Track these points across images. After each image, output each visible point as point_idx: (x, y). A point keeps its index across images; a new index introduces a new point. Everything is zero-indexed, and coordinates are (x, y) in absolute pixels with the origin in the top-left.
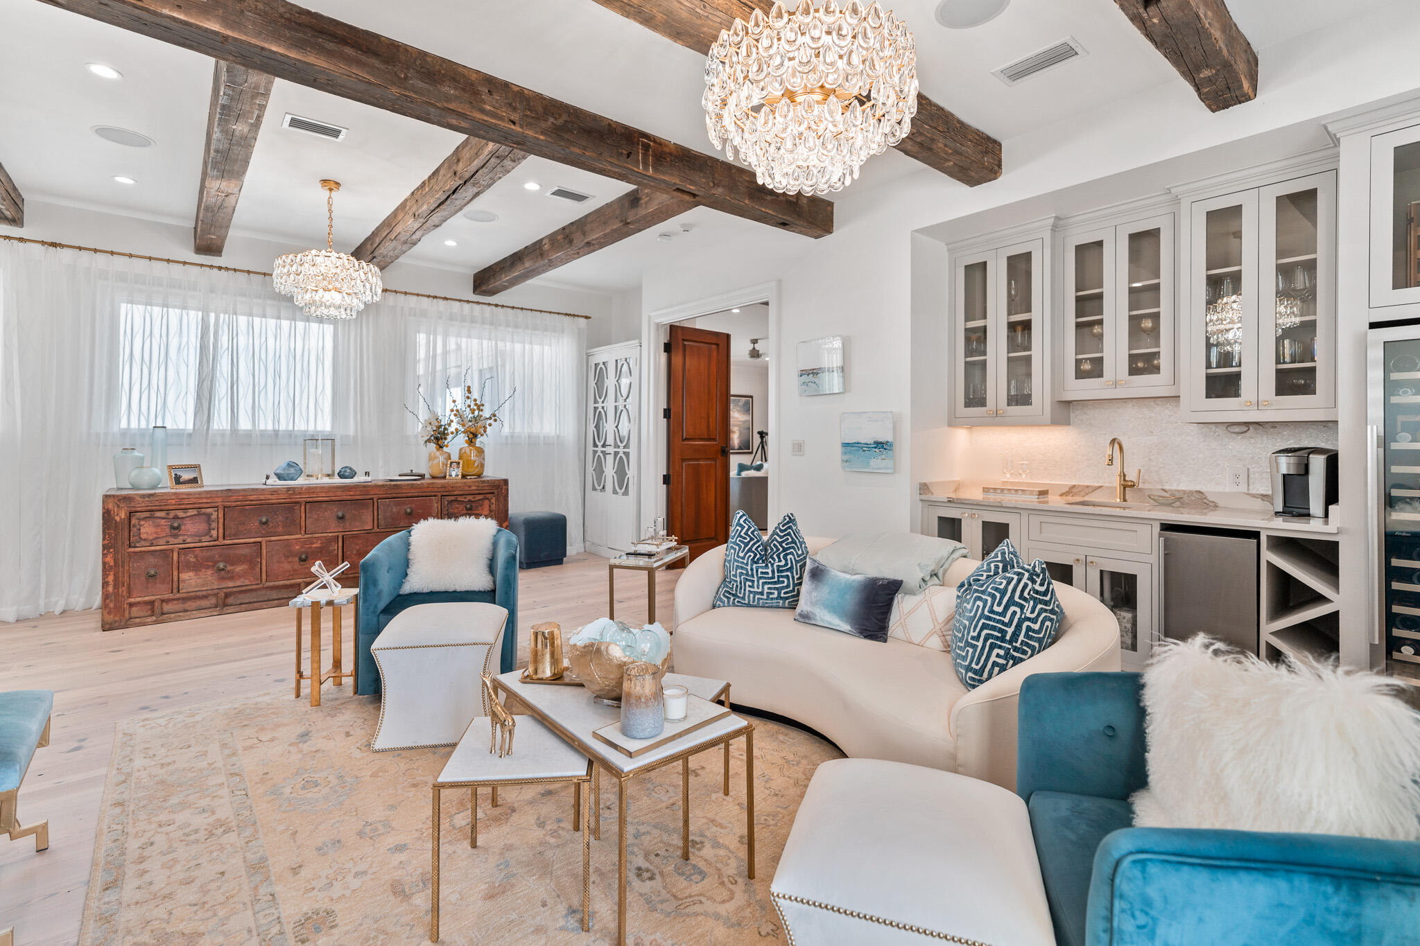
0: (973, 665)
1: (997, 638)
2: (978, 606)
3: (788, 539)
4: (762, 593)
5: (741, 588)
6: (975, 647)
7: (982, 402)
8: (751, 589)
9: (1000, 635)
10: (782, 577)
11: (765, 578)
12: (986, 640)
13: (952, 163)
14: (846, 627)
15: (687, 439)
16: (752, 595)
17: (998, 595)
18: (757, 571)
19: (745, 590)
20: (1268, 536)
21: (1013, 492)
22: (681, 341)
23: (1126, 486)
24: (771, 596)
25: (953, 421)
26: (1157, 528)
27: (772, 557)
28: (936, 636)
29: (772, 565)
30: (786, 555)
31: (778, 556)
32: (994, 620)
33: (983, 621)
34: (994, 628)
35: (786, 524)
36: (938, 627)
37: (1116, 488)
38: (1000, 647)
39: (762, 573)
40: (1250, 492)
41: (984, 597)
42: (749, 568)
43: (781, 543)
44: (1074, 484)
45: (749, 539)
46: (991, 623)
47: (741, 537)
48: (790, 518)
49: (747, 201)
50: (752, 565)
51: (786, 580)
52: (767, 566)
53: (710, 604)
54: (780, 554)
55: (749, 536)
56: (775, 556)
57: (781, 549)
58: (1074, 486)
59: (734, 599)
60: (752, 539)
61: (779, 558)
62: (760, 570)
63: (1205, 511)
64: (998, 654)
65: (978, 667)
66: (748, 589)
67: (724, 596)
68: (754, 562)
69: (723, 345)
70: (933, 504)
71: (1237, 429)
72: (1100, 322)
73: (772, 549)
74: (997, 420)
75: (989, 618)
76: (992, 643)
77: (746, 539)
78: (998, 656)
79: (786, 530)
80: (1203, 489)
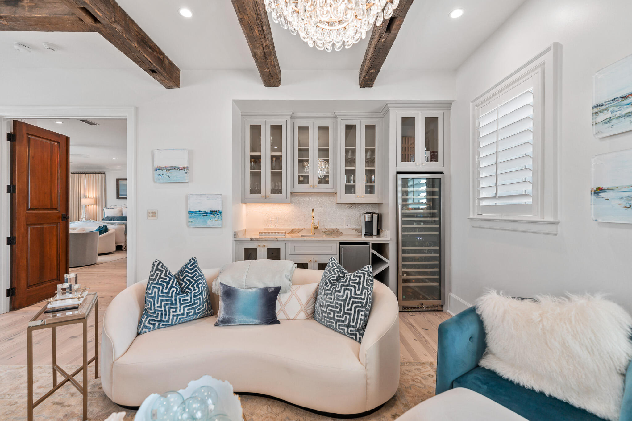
0: (351, 324)
1: (360, 307)
2: (347, 293)
3: (196, 274)
4: (183, 314)
5: (166, 315)
6: (350, 314)
7: (259, 192)
8: (175, 314)
9: (360, 305)
10: (197, 300)
11: (185, 303)
12: (355, 309)
13: (268, 70)
14: (257, 321)
15: (31, 209)
16: (175, 318)
17: (357, 286)
18: (180, 300)
19: (169, 315)
20: (372, 243)
21: (274, 233)
22: (25, 136)
23: (315, 228)
24: (189, 314)
25: (244, 201)
26: (338, 244)
27: (188, 288)
28: (302, 312)
29: (191, 293)
30: (198, 285)
31: (193, 286)
32: (358, 298)
33: (352, 300)
34: (358, 302)
35: (192, 264)
36: (303, 307)
37: (311, 229)
38: (362, 311)
39: (184, 300)
40: (351, 228)
41: (349, 288)
42: (173, 299)
43: (192, 278)
44: (293, 228)
45: (168, 279)
46: (357, 300)
47: (162, 278)
48: (194, 260)
49: (136, 45)
50: (176, 297)
51: (199, 301)
52: (187, 295)
53: (135, 334)
54: (194, 285)
55: (168, 277)
56: (190, 287)
57: (194, 282)
58: (293, 229)
59: (159, 324)
60: (170, 279)
61: (194, 287)
62: (182, 299)
63: (339, 236)
64: (362, 314)
65: (354, 324)
66: (172, 314)
67: (149, 323)
68: (177, 294)
69: (63, 144)
70: (241, 242)
71: (349, 206)
72: (308, 161)
73: (186, 283)
74: (266, 200)
75: (355, 298)
76: (358, 310)
77: (166, 279)
78: (362, 315)
79: (193, 268)
80: (338, 228)
